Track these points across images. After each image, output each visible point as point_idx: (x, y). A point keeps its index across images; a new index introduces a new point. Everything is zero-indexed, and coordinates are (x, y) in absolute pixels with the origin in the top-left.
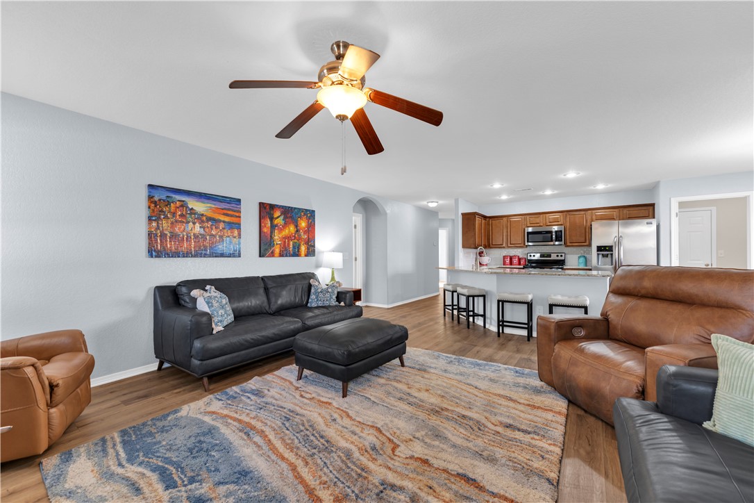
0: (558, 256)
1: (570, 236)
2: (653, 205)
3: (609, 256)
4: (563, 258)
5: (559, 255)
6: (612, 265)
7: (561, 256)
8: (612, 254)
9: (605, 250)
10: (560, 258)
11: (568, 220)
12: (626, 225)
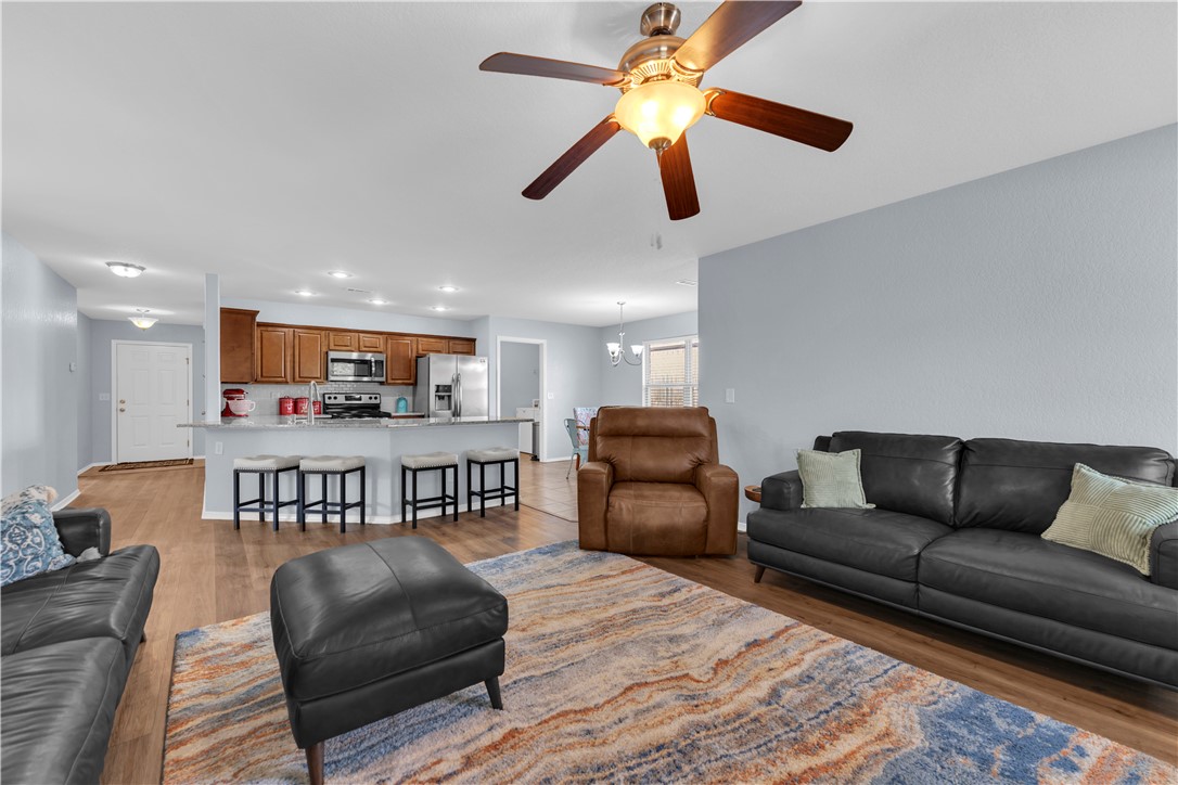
0: (371, 398)
1: (392, 370)
2: (474, 340)
3: (446, 398)
4: (377, 401)
5: (373, 396)
6: (450, 409)
7: (376, 398)
8: (449, 397)
9: (445, 392)
10: (373, 401)
11: (389, 346)
12: (464, 361)
